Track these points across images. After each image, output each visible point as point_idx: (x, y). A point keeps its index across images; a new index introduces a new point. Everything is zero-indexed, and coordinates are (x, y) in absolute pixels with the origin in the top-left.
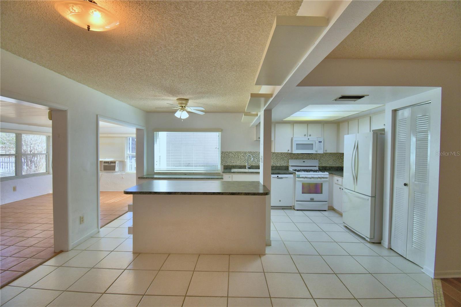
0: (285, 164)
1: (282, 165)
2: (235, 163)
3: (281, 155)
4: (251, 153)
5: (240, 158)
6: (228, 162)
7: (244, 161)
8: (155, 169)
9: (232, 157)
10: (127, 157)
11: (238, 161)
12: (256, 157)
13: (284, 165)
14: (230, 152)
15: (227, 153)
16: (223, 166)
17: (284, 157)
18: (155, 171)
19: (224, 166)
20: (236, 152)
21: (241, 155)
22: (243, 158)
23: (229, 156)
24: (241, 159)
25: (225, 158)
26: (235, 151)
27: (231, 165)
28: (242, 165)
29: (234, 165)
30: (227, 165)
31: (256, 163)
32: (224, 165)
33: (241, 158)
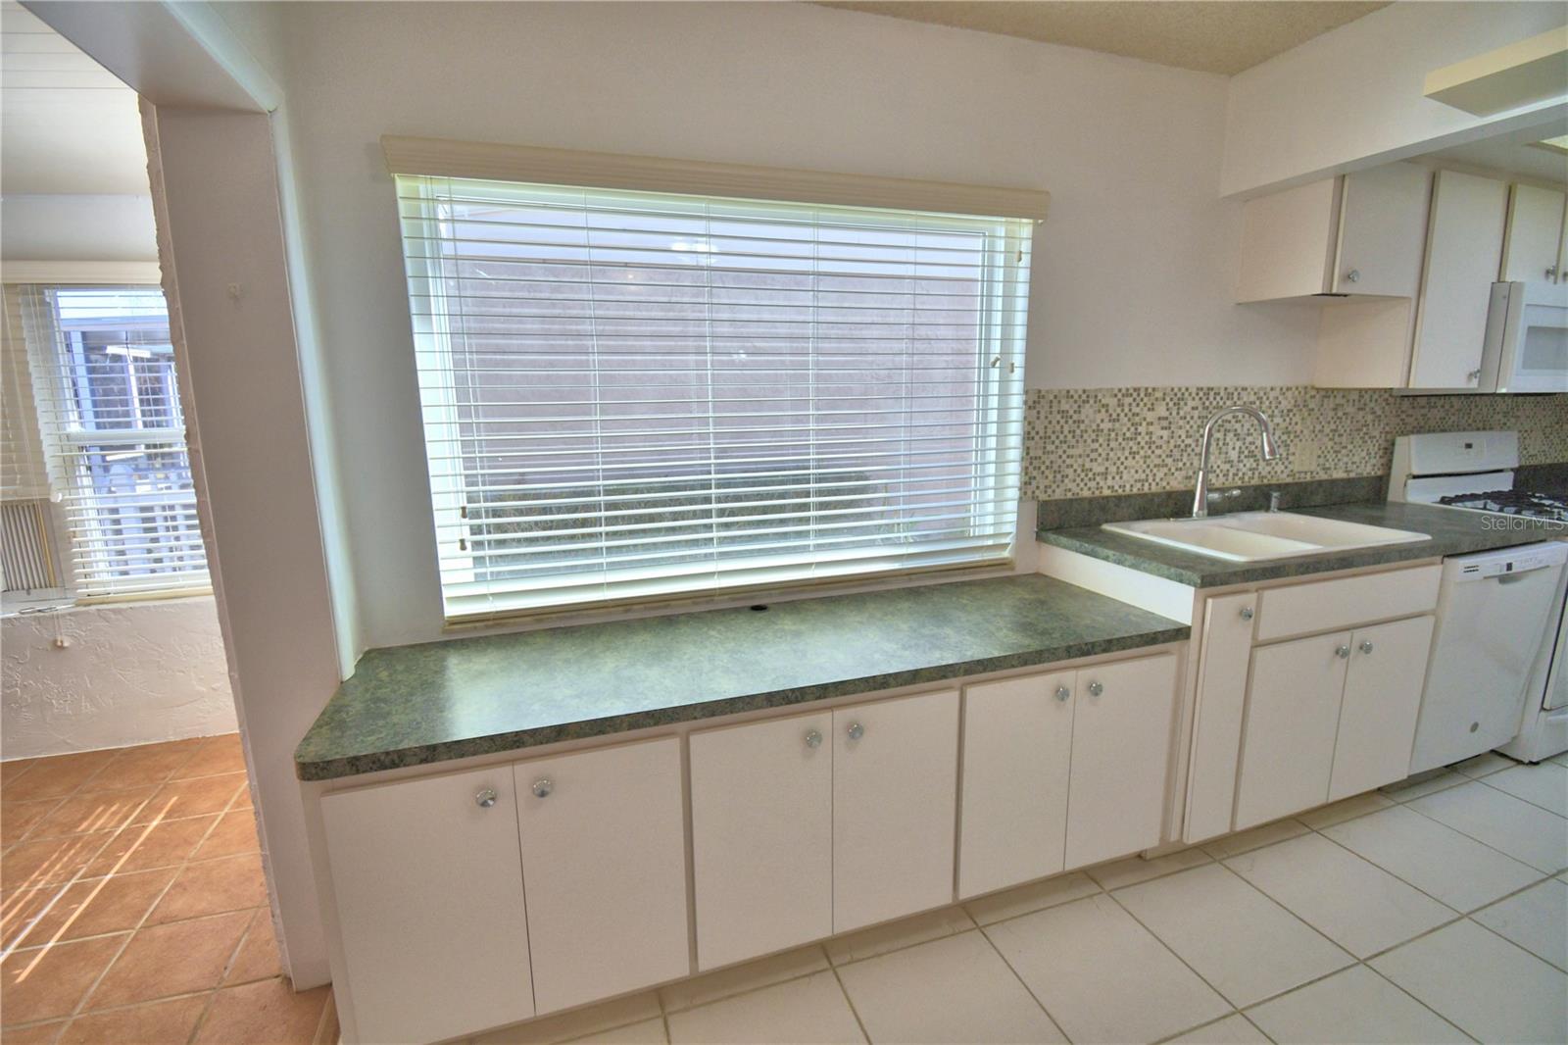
0: (1369, 468)
1: (1352, 475)
2: (1110, 482)
3: (1360, 409)
4: (1212, 394)
5: (1143, 439)
6: (1070, 471)
7: (1169, 461)
8: (446, 593)
9: (1099, 430)
10: (69, 466)
11: (1130, 462)
12: (1238, 426)
13: (1365, 474)
14: (1088, 397)
15: (1065, 406)
16: (1033, 507)
17: (1370, 418)
18: (451, 610)
19: (1045, 503)
20: (1128, 395)
21: (1150, 416)
22: (1165, 434)
23: (1079, 422)
24: (1150, 443)
25: (1050, 447)
26: (1116, 386)
27: (1086, 493)
28: (1154, 488)
29: (1107, 492)
30: (1059, 495)
31: (1233, 471)
32: (1043, 497)
33: (1150, 434)
